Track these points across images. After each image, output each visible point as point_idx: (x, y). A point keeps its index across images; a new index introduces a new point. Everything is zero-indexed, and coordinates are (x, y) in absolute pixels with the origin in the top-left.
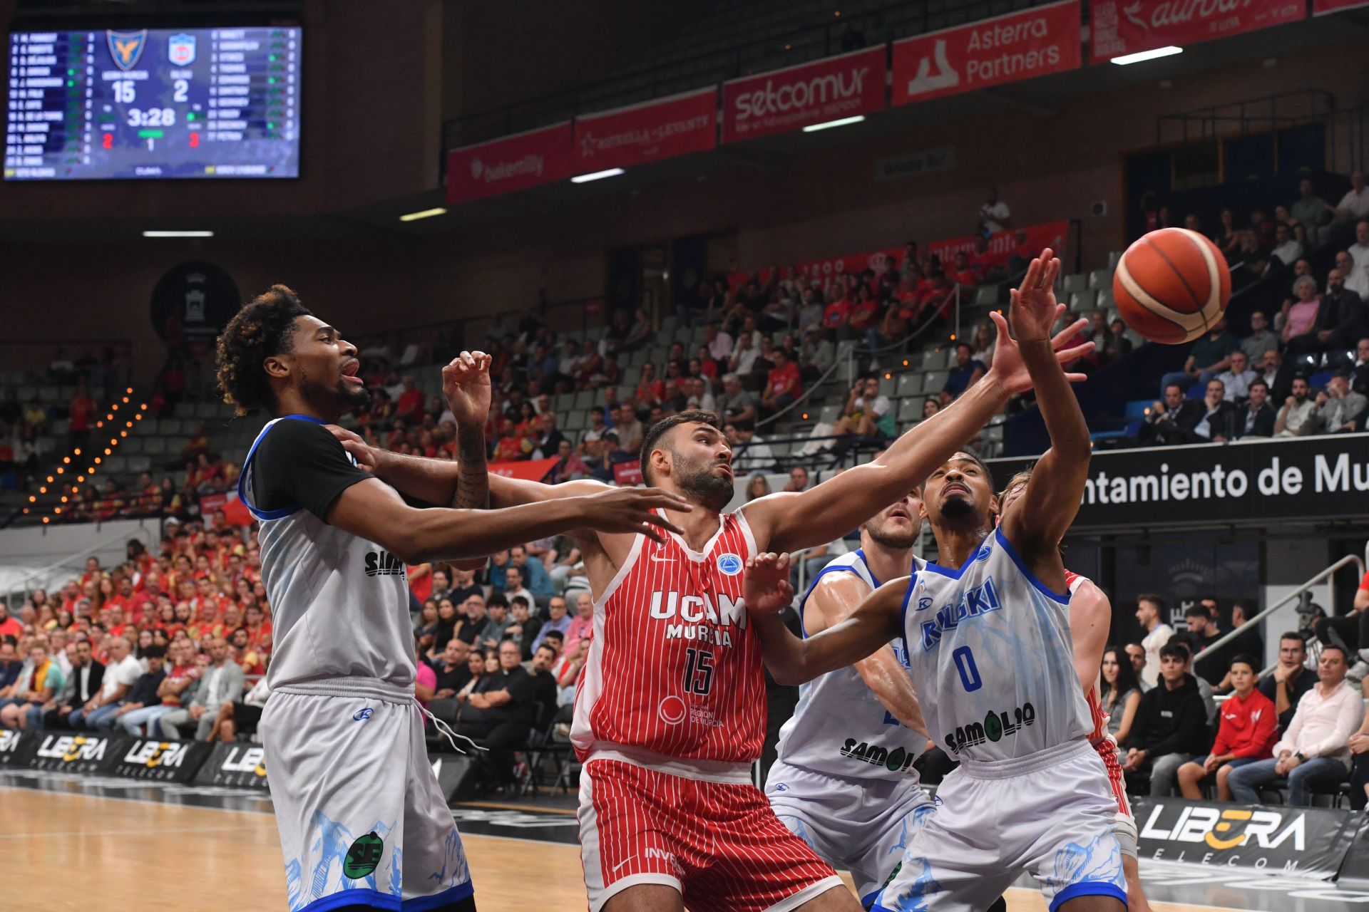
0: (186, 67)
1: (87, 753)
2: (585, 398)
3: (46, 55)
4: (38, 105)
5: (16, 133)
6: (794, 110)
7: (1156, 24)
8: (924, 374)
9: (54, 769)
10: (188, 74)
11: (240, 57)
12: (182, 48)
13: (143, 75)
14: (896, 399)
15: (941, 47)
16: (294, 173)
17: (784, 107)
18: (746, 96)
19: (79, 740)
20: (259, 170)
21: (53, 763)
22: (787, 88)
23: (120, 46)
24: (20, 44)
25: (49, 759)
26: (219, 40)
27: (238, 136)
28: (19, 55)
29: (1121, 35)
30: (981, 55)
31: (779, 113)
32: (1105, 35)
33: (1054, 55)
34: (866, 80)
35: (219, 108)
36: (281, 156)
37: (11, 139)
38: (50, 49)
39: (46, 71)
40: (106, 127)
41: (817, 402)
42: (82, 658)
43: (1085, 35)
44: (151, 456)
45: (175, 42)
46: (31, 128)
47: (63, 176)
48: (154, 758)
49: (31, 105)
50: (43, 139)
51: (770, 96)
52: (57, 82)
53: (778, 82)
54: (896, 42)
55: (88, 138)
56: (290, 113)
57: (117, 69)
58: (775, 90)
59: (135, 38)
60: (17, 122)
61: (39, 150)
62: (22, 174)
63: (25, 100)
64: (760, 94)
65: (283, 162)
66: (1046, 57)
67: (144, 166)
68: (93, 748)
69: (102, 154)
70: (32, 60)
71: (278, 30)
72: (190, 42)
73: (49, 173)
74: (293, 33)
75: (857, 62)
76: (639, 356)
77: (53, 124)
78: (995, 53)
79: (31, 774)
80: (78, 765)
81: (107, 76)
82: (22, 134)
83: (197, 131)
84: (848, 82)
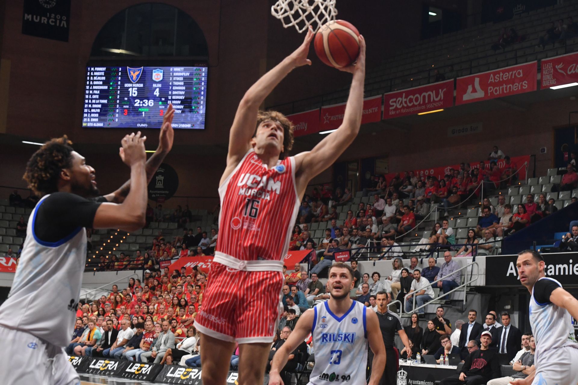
0: (159, 82)
1: (110, 367)
2: (323, 225)
3: (101, 76)
4: (97, 97)
5: (88, 108)
6: (414, 106)
7: (569, 73)
8: (468, 218)
9: (96, 373)
10: (160, 85)
11: (182, 79)
12: (157, 75)
13: (142, 85)
14: (456, 229)
15: (477, 80)
16: (203, 127)
17: (410, 105)
18: (394, 100)
19: (107, 362)
20: (188, 126)
21: (96, 371)
22: (411, 97)
23: (132, 73)
24: (90, 71)
25: (94, 369)
26: (173, 72)
27: (180, 111)
28: (90, 76)
29: (554, 77)
30: (495, 85)
31: (408, 107)
32: (547, 76)
33: (525, 85)
34: (445, 94)
35: (172, 100)
36: (198, 120)
37: (86, 111)
38: (103, 74)
39: (101, 83)
40: (125, 107)
41: (422, 229)
42: (109, 327)
43: (539, 77)
44: (140, 244)
45: (154, 72)
46: (94, 106)
47: (106, 126)
48: (138, 370)
49: (94, 97)
50: (99, 111)
51: (404, 100)
52: (106, 87)
53: (408, 94)
54: (458, 78)
55: (117, 111)
56: (202, 102)
57: (131, 83)
58: (406, 97)
59: (139, 70)
60: (88, 104)
61: (97, 115)
62: (89, 125)
63: (92, 95)
64: (400, 99)
65: (198, 123)
66: (522, 86)
67: (141, 123)
68: (112, 365)
69: (123, 117)
70: (95, 78)
71: (198, 68)
72: (161, 72)
73: (101, 125)
74: (204, 69)
75: (441, 87)
76: (346, 208)
77: (103, 104)
78: (500, 84)
79: (86, 375)
80: (106, 372)
81: (126, 85)
82: (91, 109)
83: (162, 109)
84: (437, 95)
